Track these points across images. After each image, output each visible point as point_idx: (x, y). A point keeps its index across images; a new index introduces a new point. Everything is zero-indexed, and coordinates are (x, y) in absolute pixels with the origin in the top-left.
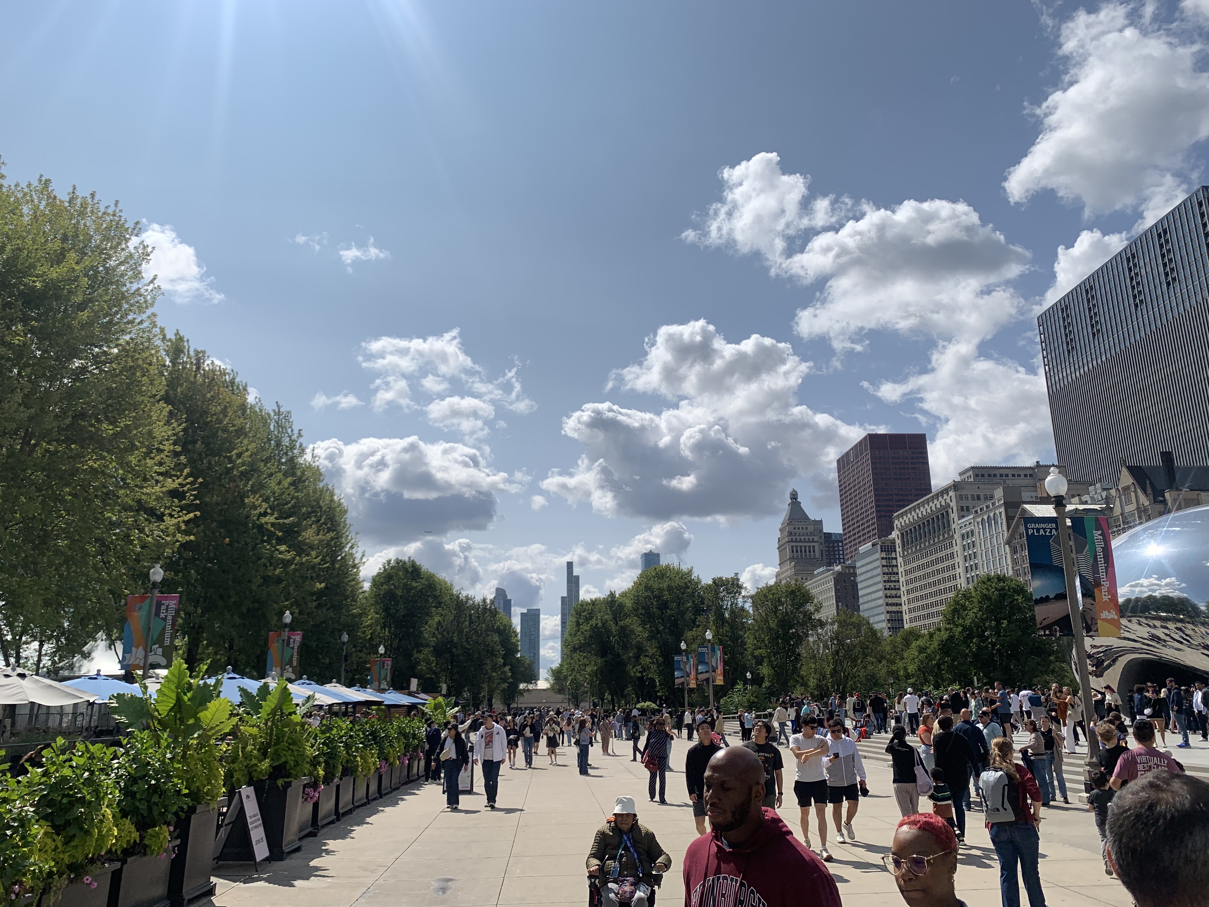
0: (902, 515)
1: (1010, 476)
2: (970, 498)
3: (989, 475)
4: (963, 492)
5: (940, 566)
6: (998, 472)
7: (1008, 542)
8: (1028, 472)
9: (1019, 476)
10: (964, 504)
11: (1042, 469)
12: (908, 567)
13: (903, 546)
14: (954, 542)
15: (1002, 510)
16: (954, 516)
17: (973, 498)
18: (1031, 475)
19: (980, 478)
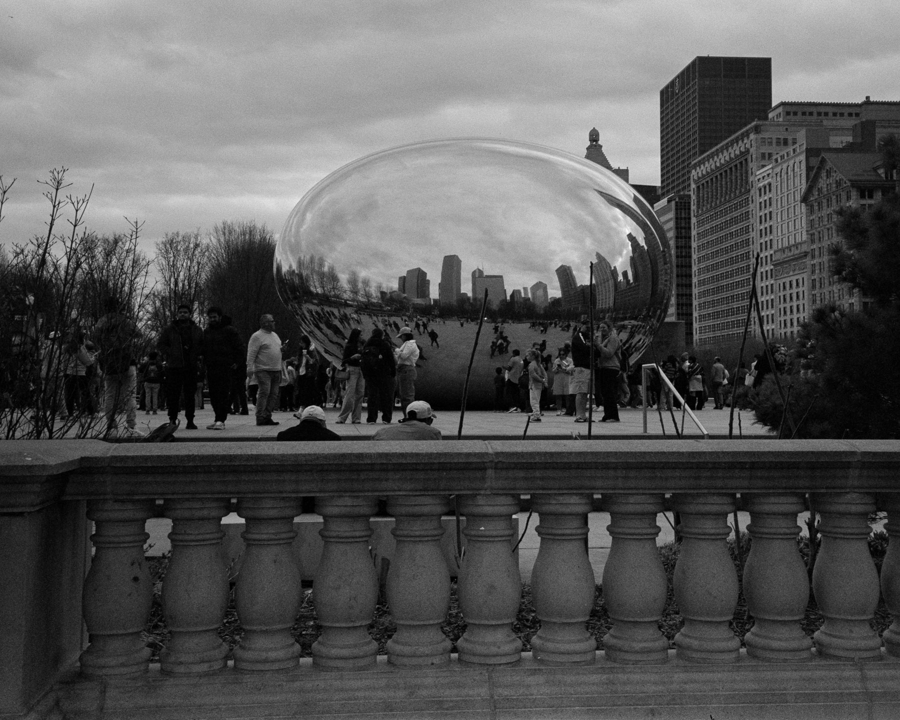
0: (699, 164)
1: (831, 114)
2: (774, 141)
3: (804, 114)
4: (766, 135)
5: (733, 229)
6: (814, 109)
7: (805, 199)
8: (853, 110)
9: (842, 115)
10: (765, 149)
11: (870, 107)
12: (702, 229)
13: (698, 202)
14: (750, 199)
15: (803, 157)
16: (752, 165)
17: (778, 143)
18: (857, 115)
19: (791, 117)
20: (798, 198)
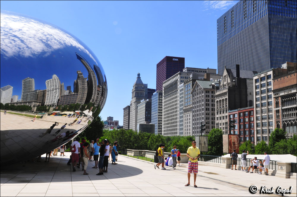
0: (165, 82)
1: (199, 72)
2: (184, 77)
3: (192, 71)
5: (173, 100)
6: (195, 70)
7: (192, 93)
9: (202, 72)
10: (182, 79)
11: (209, 70)
12: (165, 100)
13: (165, 93)
14: (178, 92)
15: (191, 82)
16: (179, 83)
18: (206, 72)
19: (189, 71)
20: (190, 93)
